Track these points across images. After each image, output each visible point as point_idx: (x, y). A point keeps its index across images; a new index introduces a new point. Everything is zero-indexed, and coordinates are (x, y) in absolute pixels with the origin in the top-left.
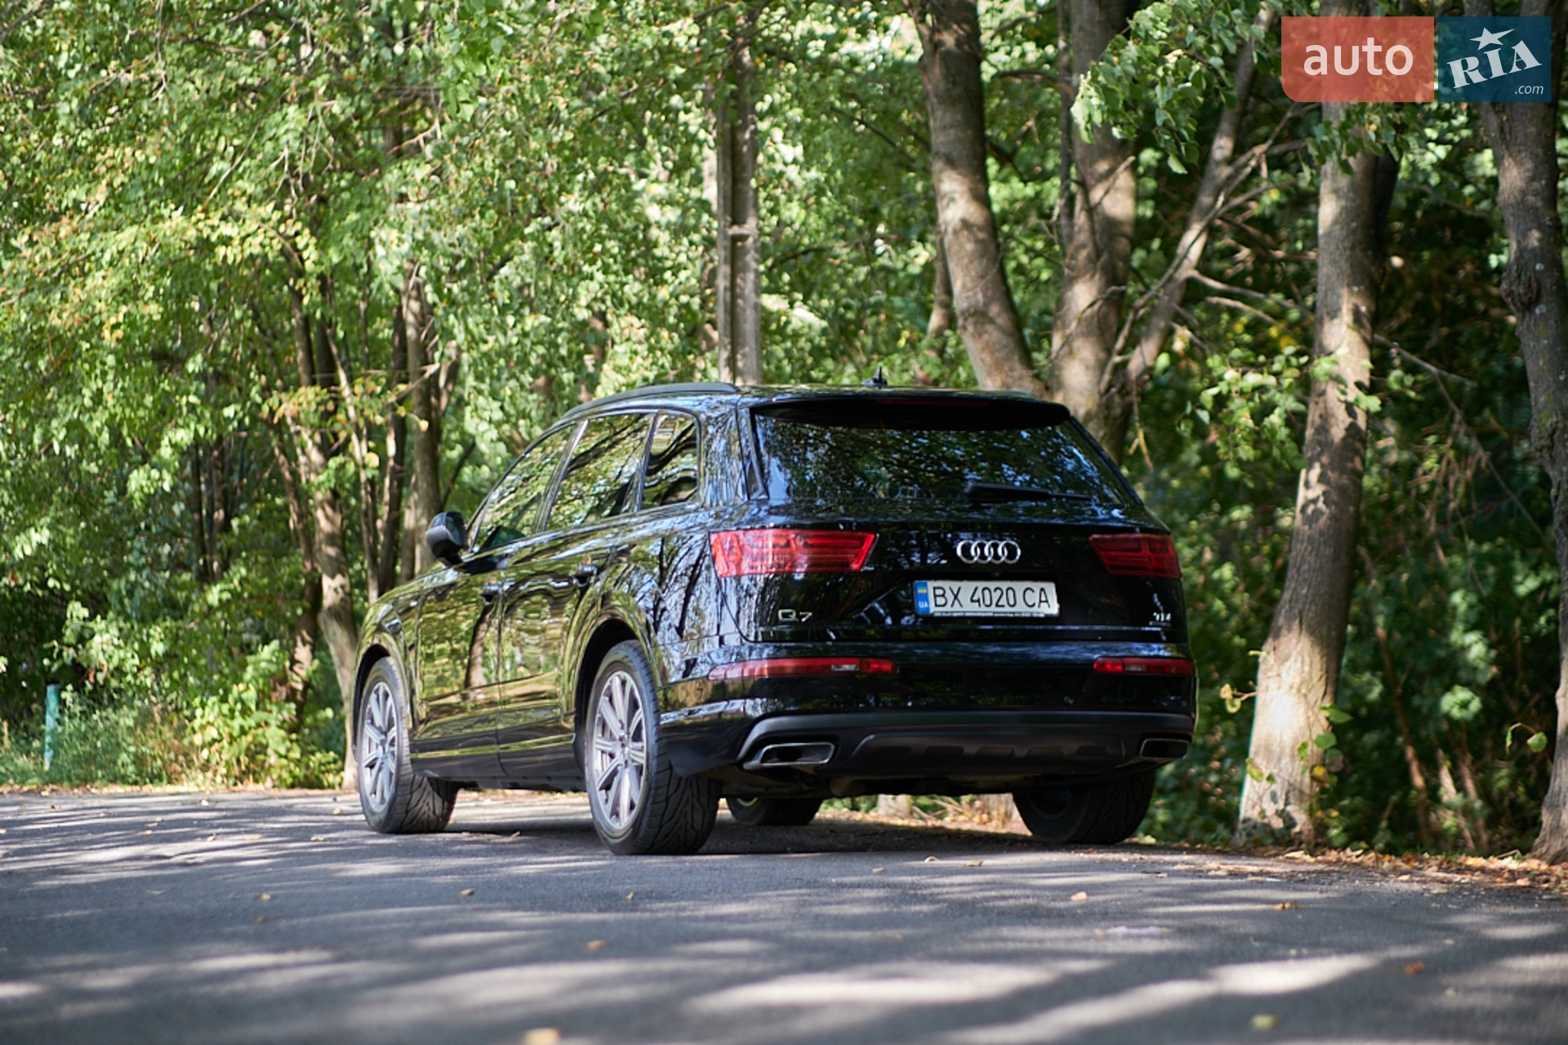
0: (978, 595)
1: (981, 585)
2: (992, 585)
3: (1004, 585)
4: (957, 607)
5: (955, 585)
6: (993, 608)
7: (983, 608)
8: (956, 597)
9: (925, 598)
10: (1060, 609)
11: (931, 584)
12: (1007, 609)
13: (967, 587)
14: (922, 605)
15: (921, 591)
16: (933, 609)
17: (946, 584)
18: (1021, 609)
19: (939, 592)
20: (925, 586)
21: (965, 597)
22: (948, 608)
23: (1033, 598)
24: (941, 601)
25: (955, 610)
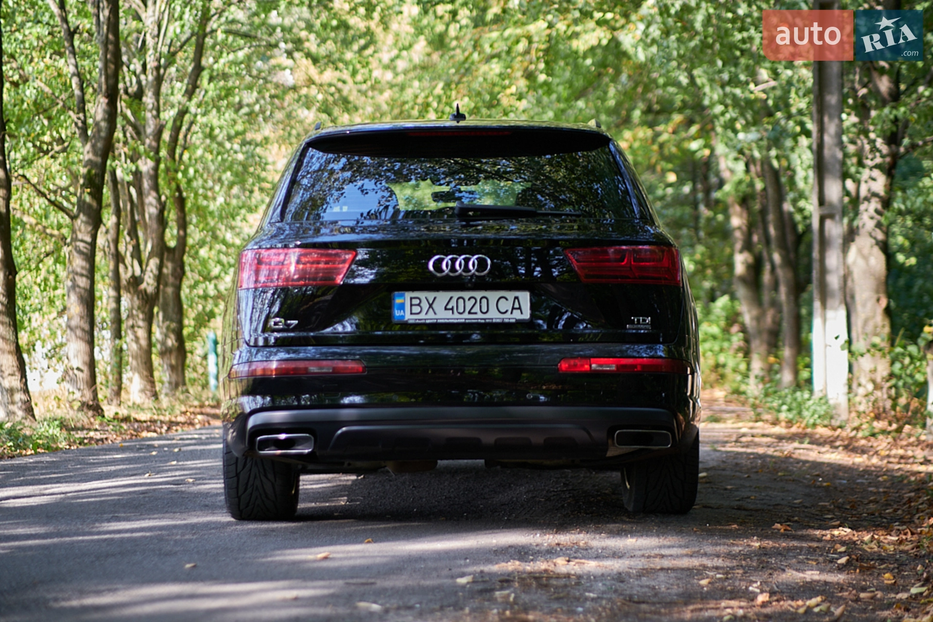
0: (453, 303)
1: (456, 294)
2: (467, 295)
3: (478, 294)
4: (431, 315)
5: (431, 295)
6: (466, 315)
7: (456, 315)
8: (431, 306)
9: (402, 307)
10: (531, 315)
11: (408, 295)
12: (480, 316)
13: (442, 297)
14: (397, 313)
15: (398, 301)
16: (408, 317)
17: (422, 295)
18: (494, 316)
19: (416, 302)
20: (403, 296)
21: (439, 306)
22: (422, 316)
23: (505, 305)
24: (416, 309)
25: (429, 317)
